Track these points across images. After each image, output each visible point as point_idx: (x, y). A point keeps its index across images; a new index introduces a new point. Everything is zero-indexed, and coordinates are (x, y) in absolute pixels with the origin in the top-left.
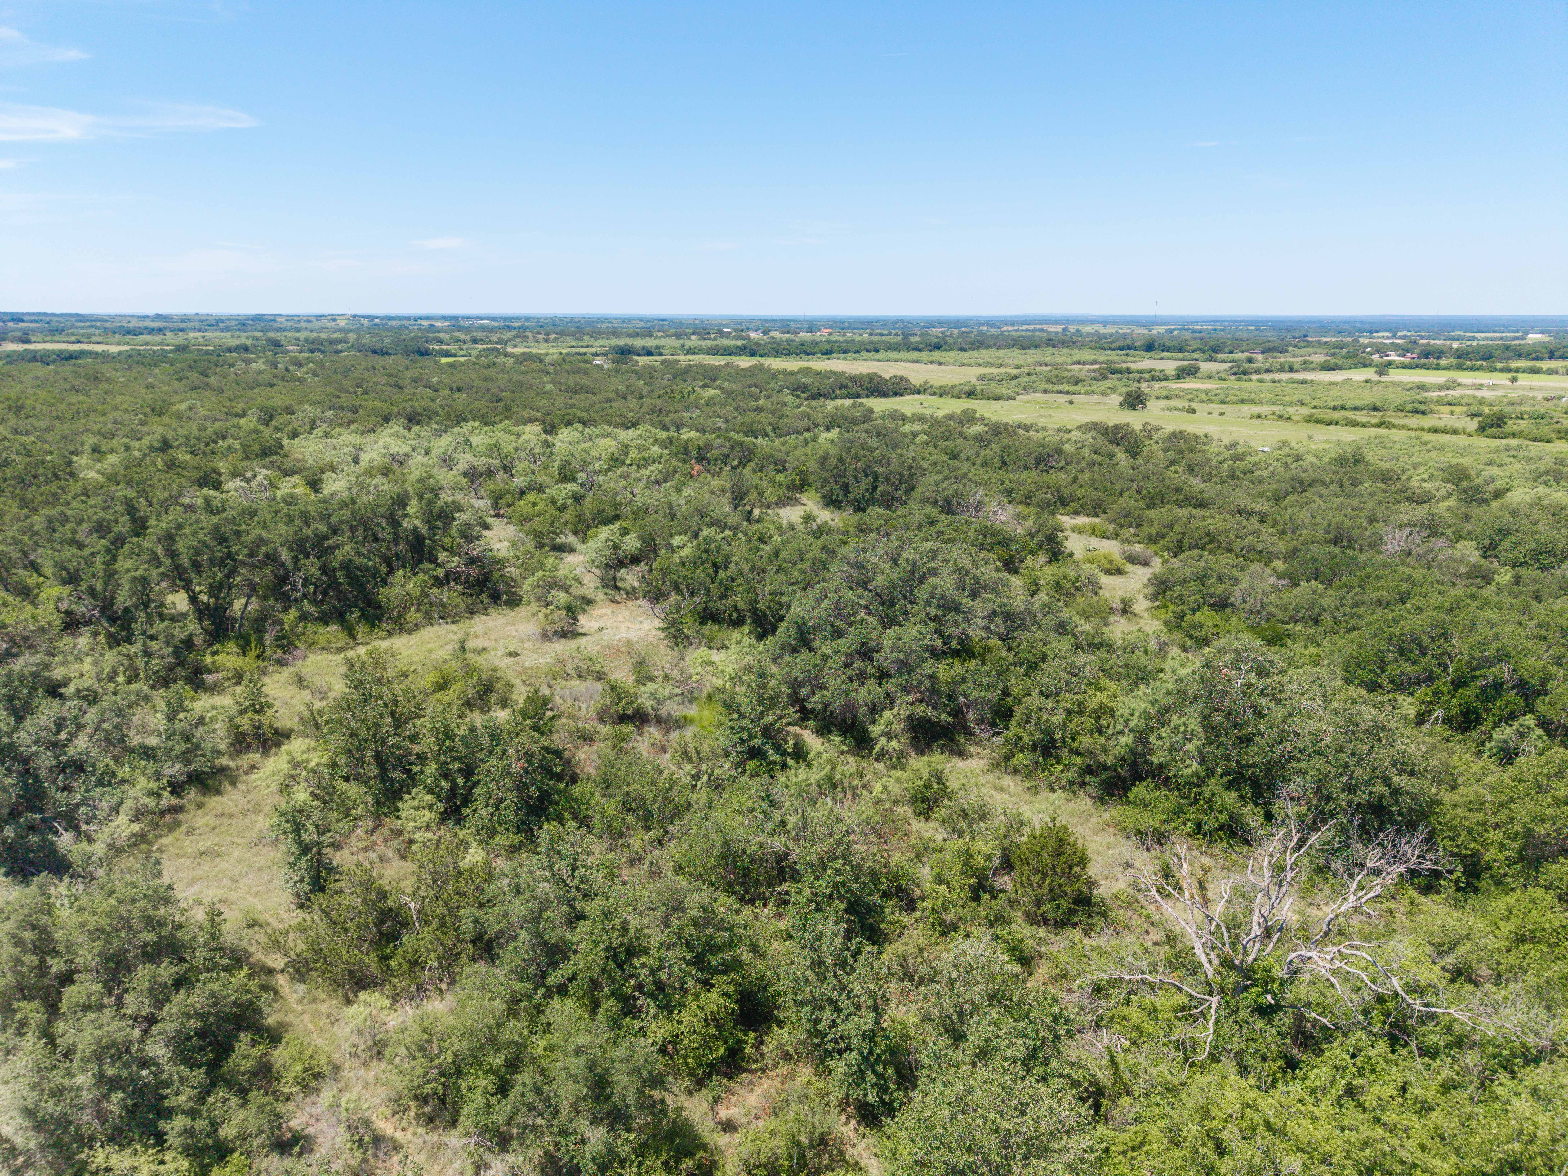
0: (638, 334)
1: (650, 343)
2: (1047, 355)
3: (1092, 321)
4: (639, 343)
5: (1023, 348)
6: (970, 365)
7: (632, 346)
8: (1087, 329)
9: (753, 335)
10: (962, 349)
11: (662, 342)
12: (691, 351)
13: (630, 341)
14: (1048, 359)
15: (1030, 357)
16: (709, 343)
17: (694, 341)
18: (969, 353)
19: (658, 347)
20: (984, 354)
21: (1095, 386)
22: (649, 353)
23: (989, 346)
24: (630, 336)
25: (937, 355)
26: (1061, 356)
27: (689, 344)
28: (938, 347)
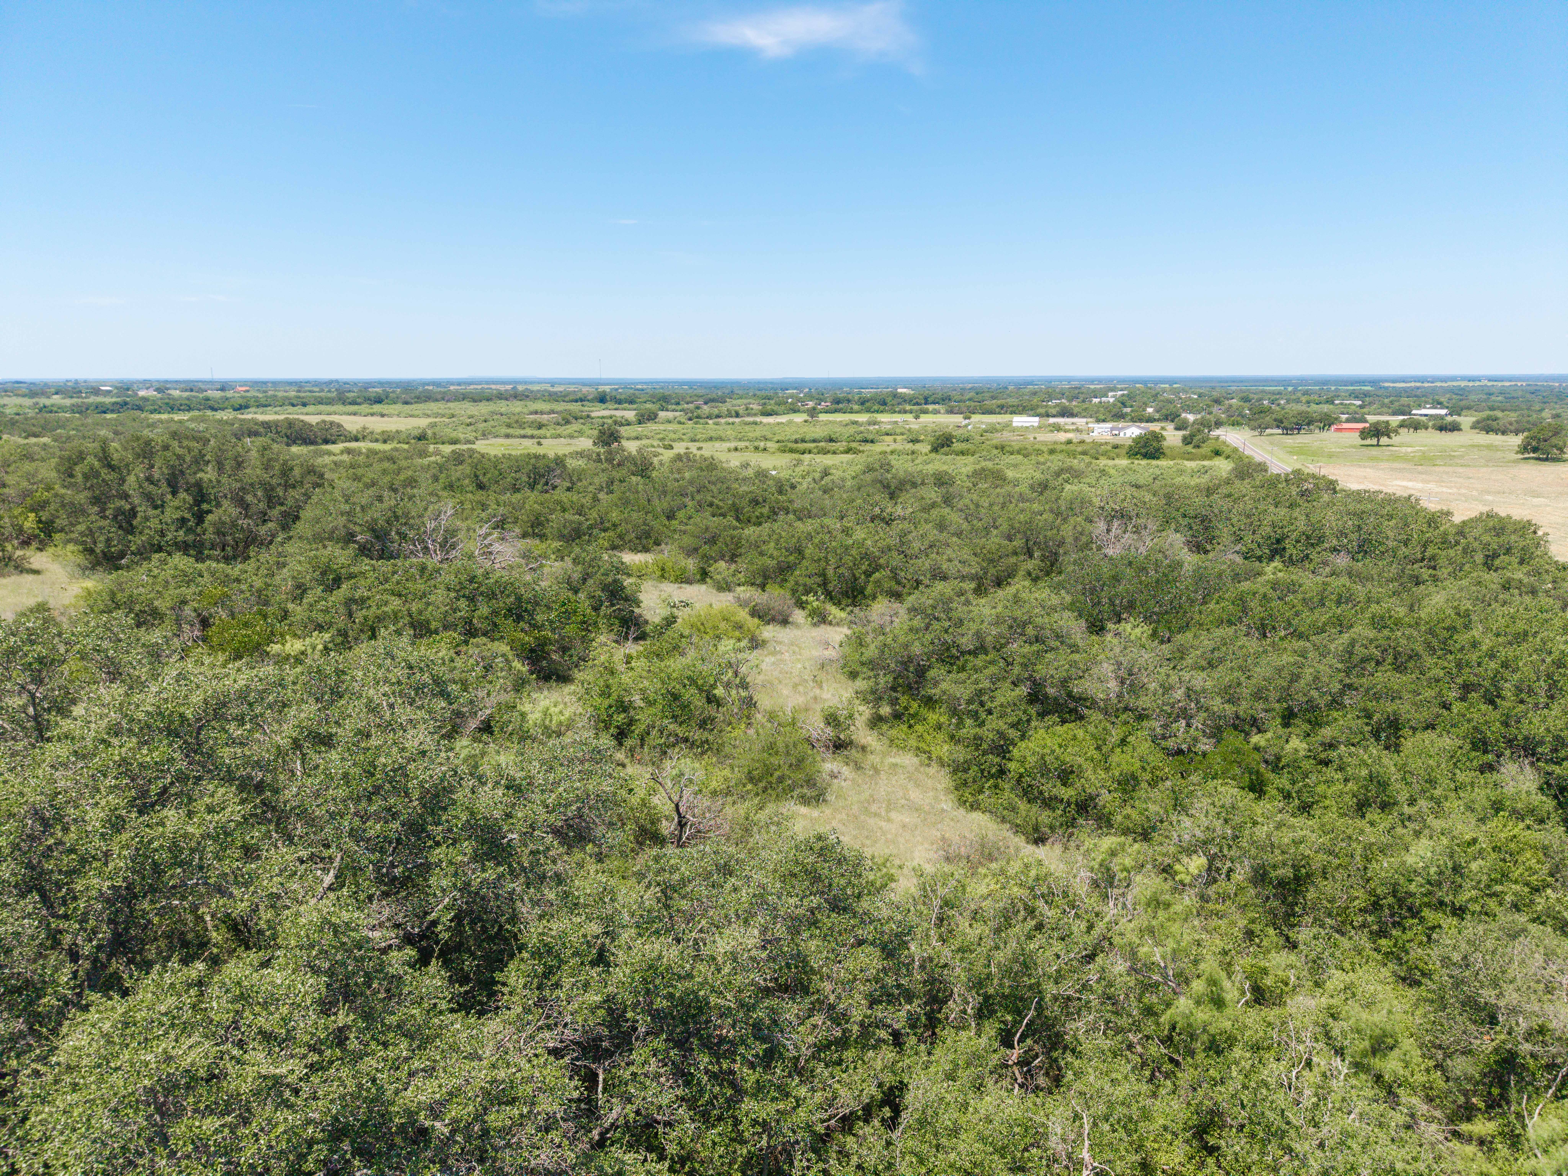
2: (502, 406)
3: (539, 382)
5: (475, 401)
6: (417, 416)
8: (536, 388)
9: (142, 393)
10: (406, 403)
14: (503, 410)
15: (484, 408)
18: (414, 406)
20: (433, 406)
21: (560, 430)
23: (437, 400)
25: (377, 408)
26: (517, 407)
28: (379, 401)
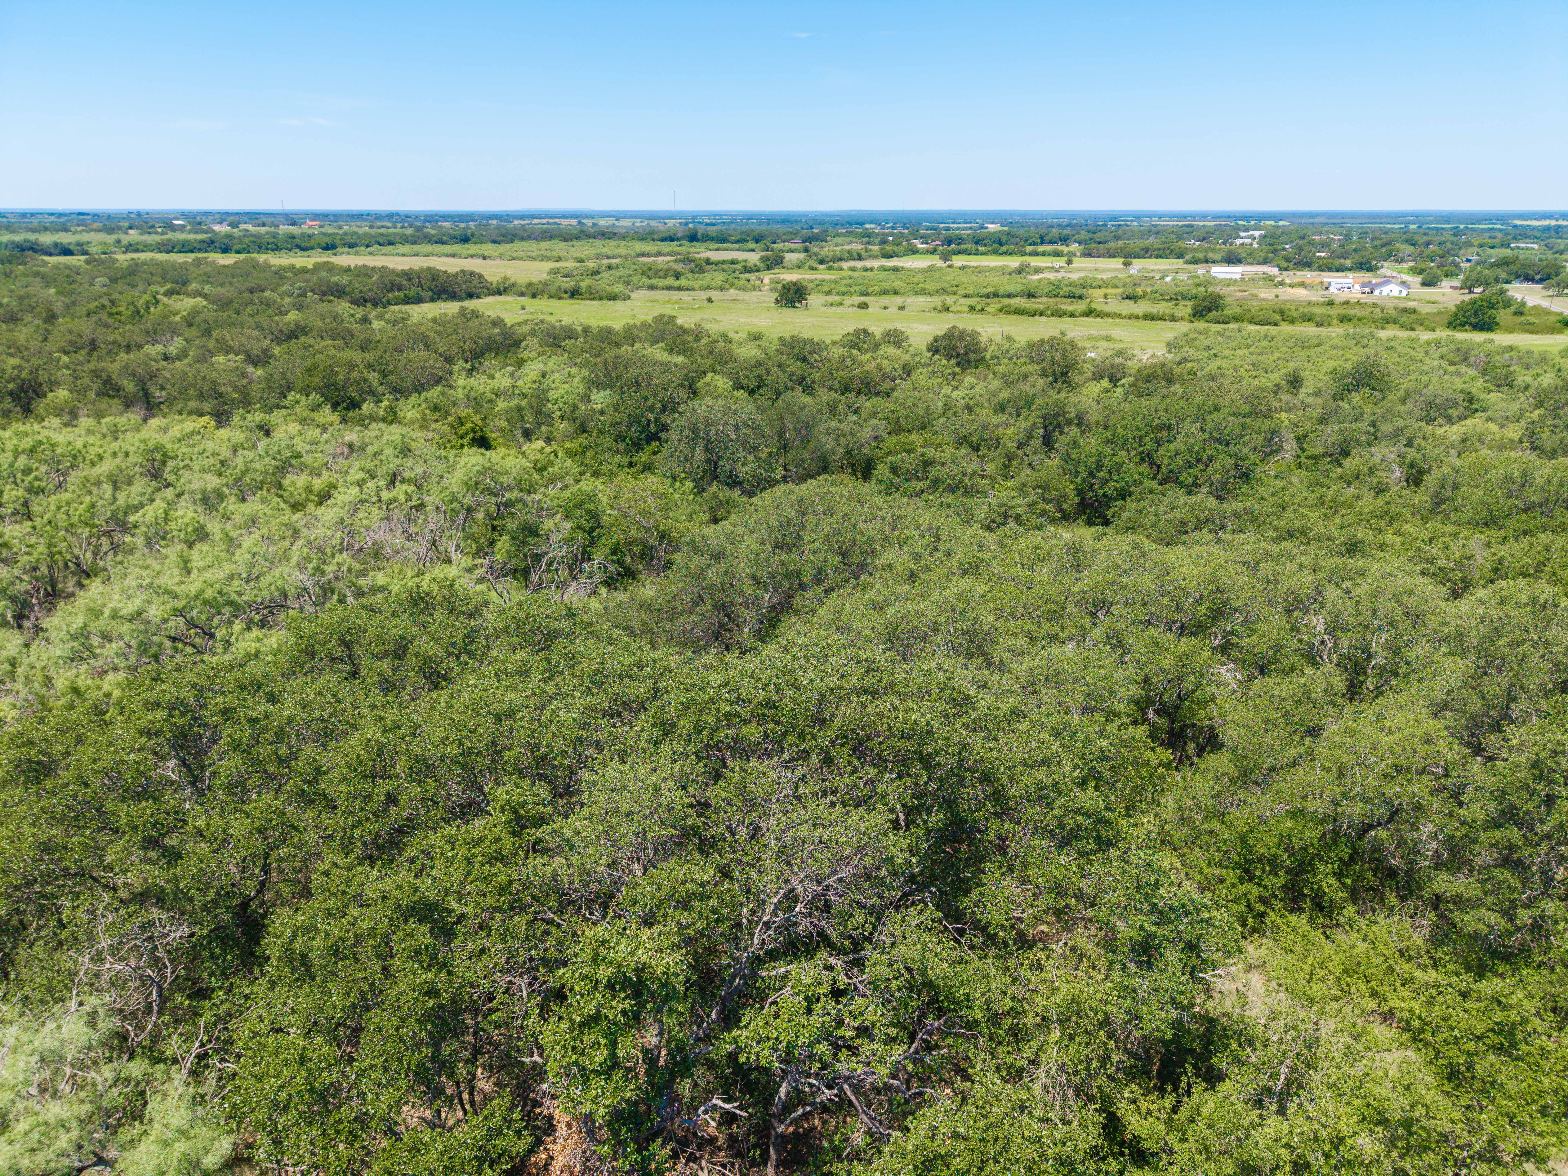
0: (46, 229)
1: (65, 238)
2: (602, 247)
4: (47, 239)
7: (36, 243)
9: (217, 228)
11: (85, 237)
12: (131, 248)
13: (32, 237)
16: (158, 238)
17: (133, 236)
19: (79, 244)
22: (66, 251)
24: (34, 231)
26: (616, 248)
27: (126, 239)
